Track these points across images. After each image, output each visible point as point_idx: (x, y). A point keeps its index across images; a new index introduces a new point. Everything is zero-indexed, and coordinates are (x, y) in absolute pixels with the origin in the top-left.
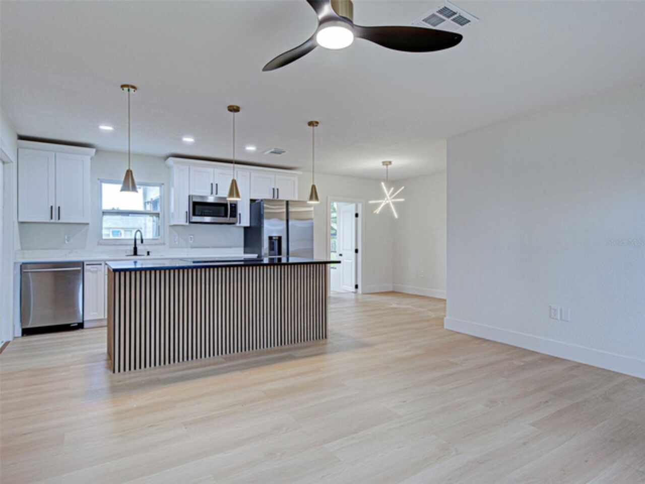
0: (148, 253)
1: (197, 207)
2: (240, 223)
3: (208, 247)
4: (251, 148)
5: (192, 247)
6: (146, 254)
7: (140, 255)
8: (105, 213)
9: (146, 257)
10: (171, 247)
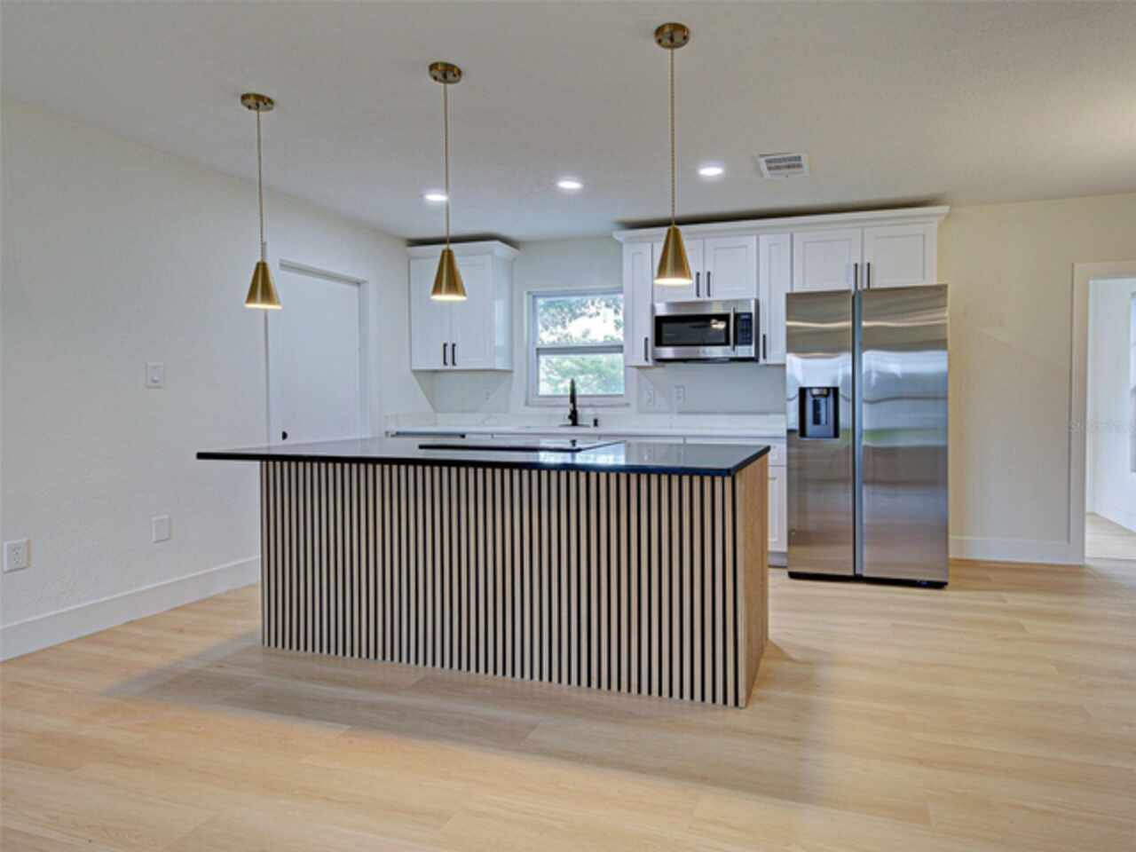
0: (596, 423)
1: (665, 326)
2: (765, 357)
3: (715, 413)
4: (711, 171)
5: (681, 413)
6: (592, 423)
7: (582, 426)
8: (540, 351)
9: (592, 430)
10: (641, 411)
